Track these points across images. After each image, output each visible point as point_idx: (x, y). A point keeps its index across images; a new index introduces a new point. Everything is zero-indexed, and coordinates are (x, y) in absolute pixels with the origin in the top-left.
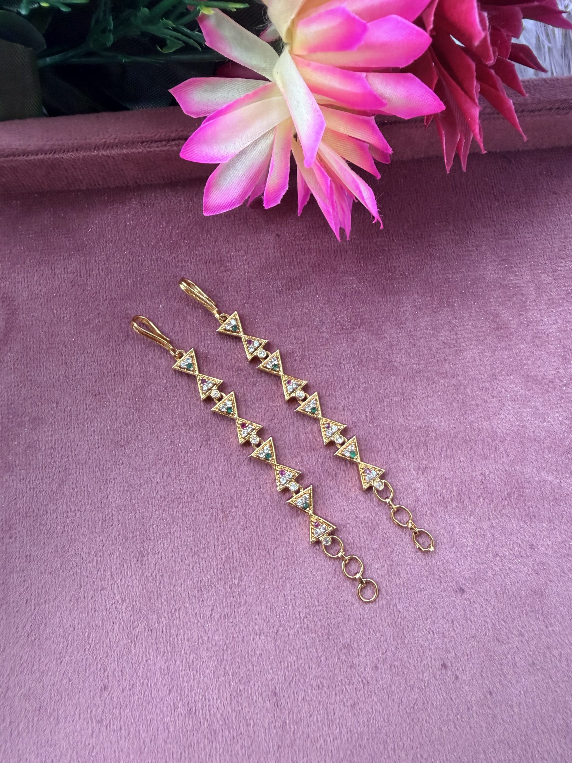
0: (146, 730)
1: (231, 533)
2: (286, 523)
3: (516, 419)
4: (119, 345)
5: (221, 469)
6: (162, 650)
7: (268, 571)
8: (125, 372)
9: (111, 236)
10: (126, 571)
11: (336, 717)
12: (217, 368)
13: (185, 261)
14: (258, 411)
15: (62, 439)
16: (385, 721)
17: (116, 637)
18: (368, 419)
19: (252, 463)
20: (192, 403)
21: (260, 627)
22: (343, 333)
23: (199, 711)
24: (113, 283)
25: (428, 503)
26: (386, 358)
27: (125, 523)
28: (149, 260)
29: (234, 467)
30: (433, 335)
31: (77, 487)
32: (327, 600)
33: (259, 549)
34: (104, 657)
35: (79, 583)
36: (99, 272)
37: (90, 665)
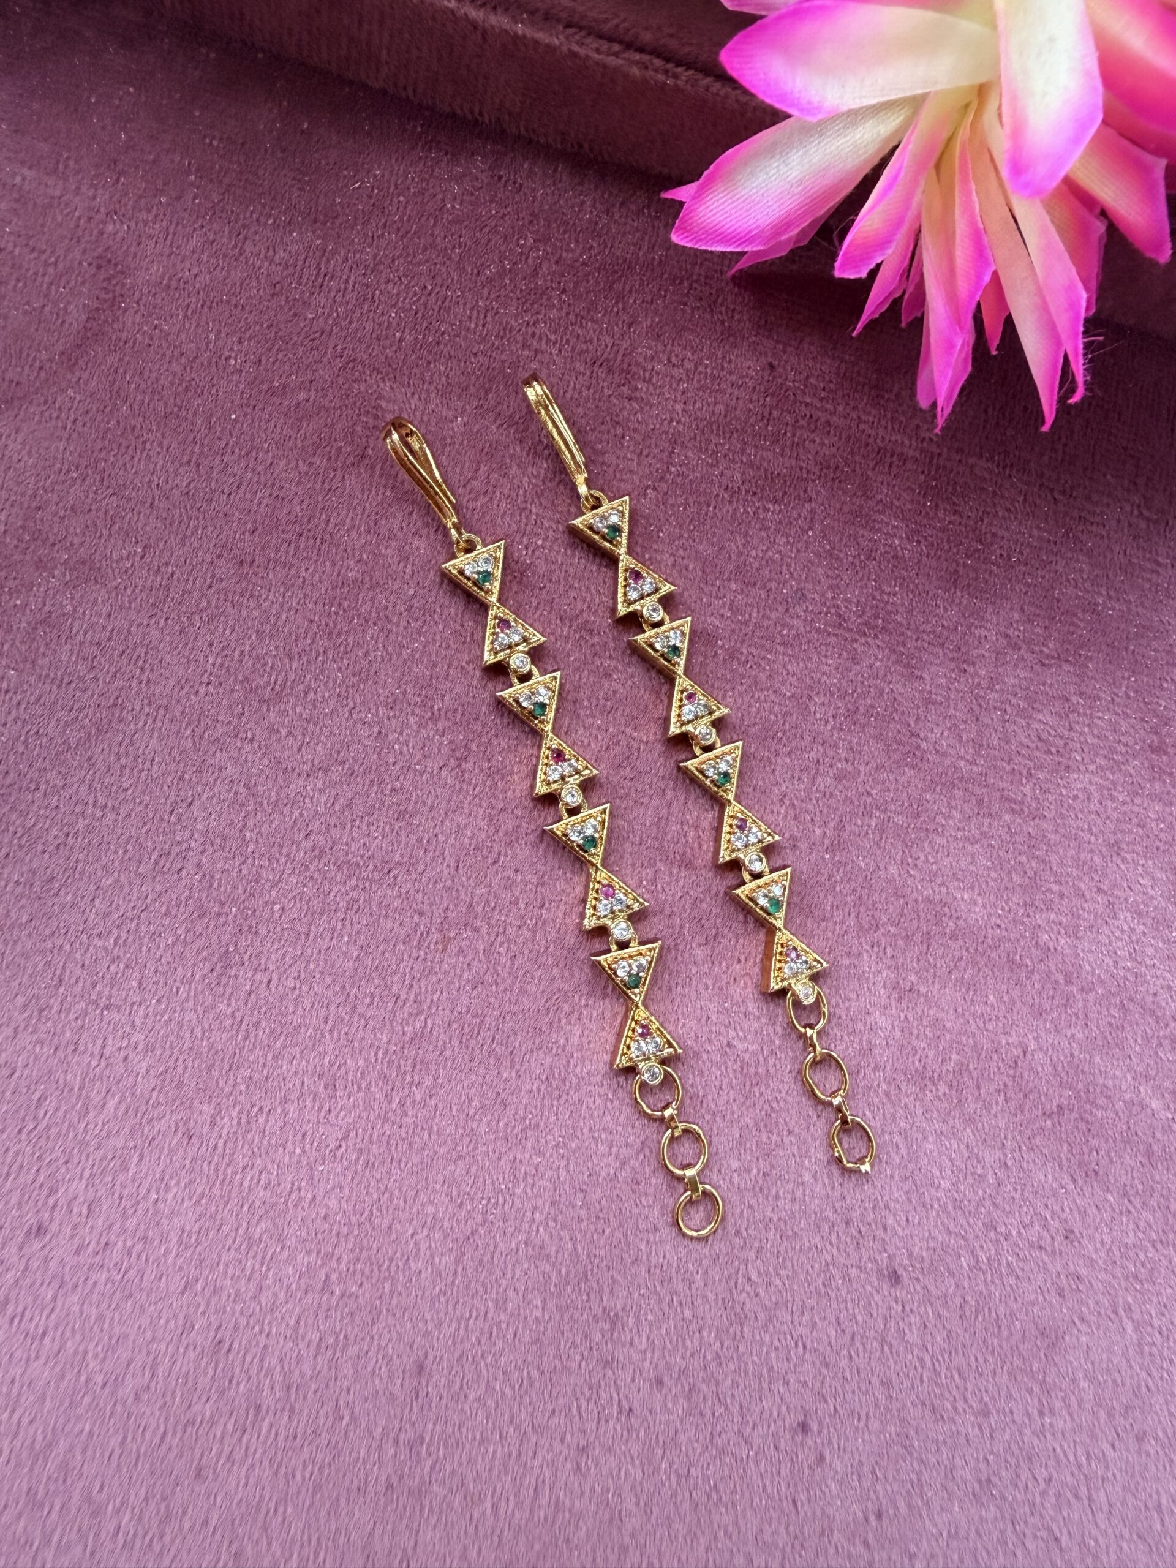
0: (101, 1356)
1: (443, 984)
2: (573, 1006)
3: (1130, 954)
4: (335, 470)
5: (469, 834)
6: (200, 1190)
7: (498, 1094)
8: (327, 537)
9: (401, 219)
10: (178, 984)
11: (537, 1463)
12: (537, 608)
13: (548, 341)
14: (596, 737)
15: (129, 633)
16: (638, 1504)
17: (103, 1125)
18: (827, 841)
19: (543, 845)
20: (455, 663)
21: (437, 1212)
22: (836, 635)
23: (238, 1352)
24: (369, 326)
25: (889, 1068)
26: (909, 725)
27: (213, 877)
28: (468, 306)
29: (501, 841)
30: (1021, 712)
31: (127, 755)
32: (603, 1203)
33: (493, 1041)
34: (61, 1162)
35: (58, 972)
36: (346, 289)
37: (21, 1167)
